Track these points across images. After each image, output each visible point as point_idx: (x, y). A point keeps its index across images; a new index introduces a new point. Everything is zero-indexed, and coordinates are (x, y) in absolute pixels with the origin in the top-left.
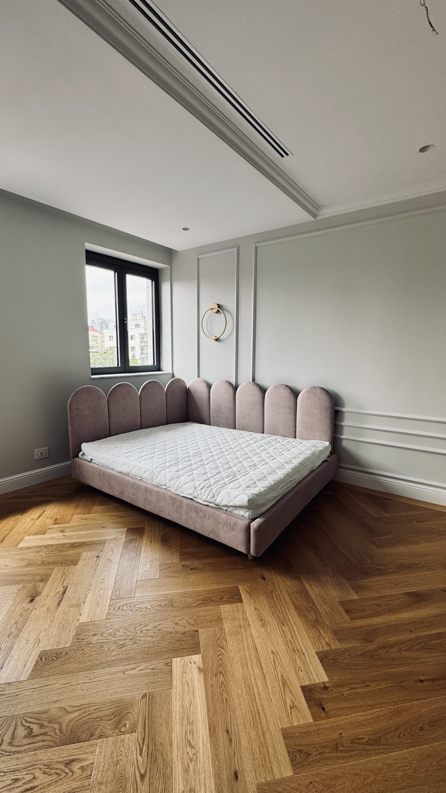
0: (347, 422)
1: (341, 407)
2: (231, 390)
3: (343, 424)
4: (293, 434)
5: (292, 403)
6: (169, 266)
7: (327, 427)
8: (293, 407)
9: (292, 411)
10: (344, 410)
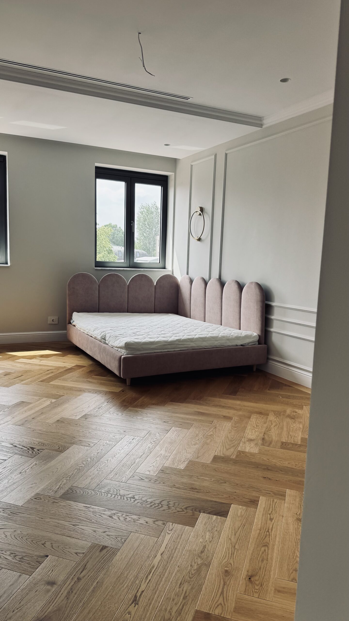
0: (275, 316)
1: (270, 302)
2: (203, 285)
3: (273, 317)
4: (238, 327)
5: (238, 298)
6: (174, 173)
7: (258, 320)
8: (238, 301)
9: (238, 305)
10: (273, 304)
